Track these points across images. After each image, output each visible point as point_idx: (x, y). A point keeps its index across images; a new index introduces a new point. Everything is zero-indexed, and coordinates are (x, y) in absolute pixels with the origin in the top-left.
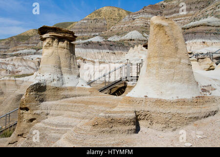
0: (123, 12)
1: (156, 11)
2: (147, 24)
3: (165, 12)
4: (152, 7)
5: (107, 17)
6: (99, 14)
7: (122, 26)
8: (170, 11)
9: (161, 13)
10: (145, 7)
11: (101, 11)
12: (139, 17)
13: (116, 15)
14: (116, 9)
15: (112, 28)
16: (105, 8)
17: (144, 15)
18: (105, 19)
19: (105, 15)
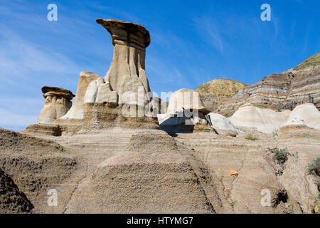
0: (239, 86)
1: (280, 82)
2: (268, 100)
3: (294, 83)
4: (274, 77)
5: (217, 93)
6: (206, 89)
7: (233, 104)
8: (302, 82)
9: (288, 85)
10: (265, 77)
11: (209, 85)
12: (257, 91)
13: (231, 89)
14: (230, 82)
15: (219, 107)
16: (214, 81)
17: (263, 89)
18: (214, 96)
19: (214, 91)
